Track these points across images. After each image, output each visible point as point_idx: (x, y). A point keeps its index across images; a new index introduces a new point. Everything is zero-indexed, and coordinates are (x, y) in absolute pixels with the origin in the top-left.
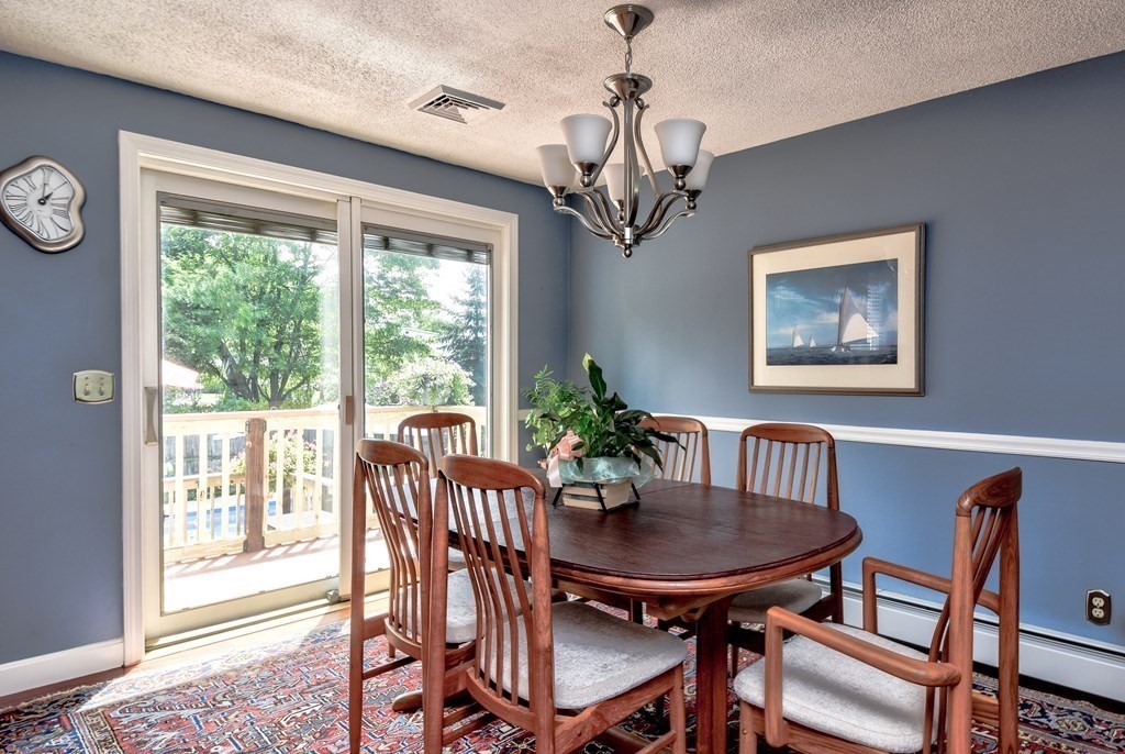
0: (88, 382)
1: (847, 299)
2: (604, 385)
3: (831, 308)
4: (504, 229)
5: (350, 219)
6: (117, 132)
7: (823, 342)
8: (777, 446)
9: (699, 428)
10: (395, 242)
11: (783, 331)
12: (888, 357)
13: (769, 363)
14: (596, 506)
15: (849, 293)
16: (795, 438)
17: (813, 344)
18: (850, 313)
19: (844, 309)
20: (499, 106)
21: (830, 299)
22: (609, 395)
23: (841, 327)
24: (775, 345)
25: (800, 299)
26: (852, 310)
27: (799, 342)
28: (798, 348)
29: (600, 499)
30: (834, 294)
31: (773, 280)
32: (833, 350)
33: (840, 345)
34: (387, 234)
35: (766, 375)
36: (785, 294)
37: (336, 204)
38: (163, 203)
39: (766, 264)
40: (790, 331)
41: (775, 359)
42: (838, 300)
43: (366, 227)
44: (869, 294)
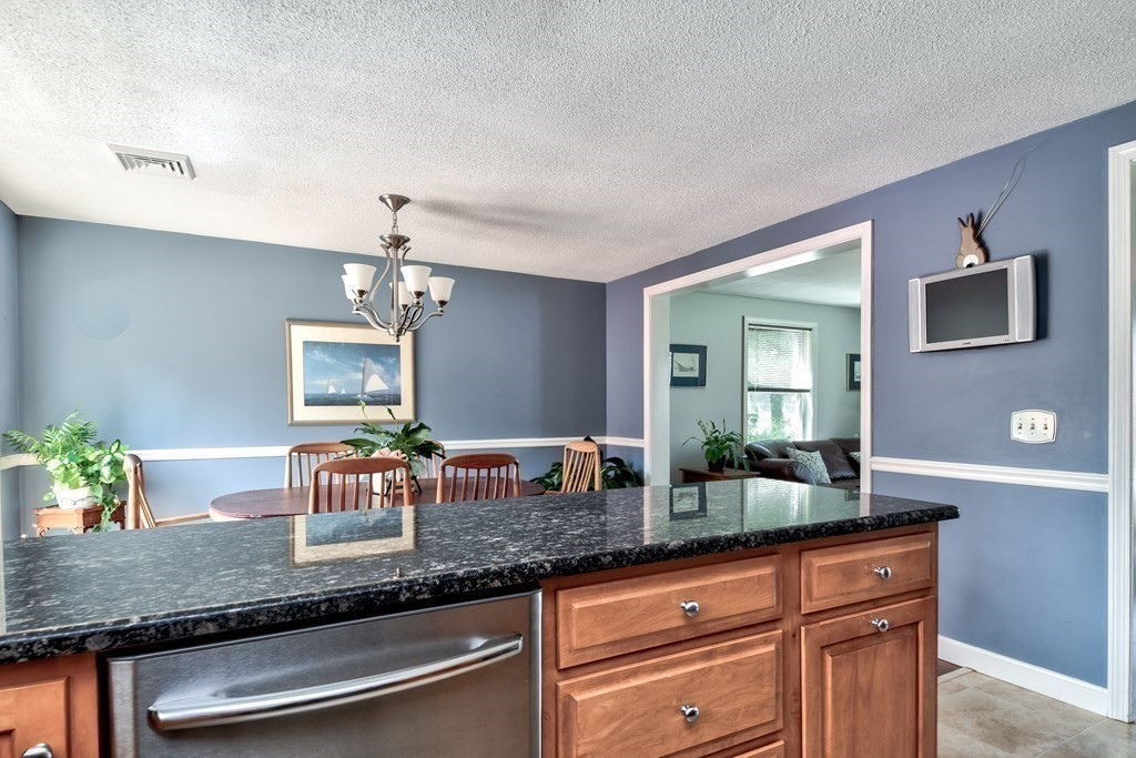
1: (368, 366)
3: (357, 369)
7: (351, 391)
11: (318, 382)
13: (306, 405)
15: (369, 361)
17: (343, 392)
18: (370, 374)
19: (366, 371)
21: (356, 364)
23: (364, 383)
24: (311, 392)
25: (331, 360)
26: (372, 372)
27: (332, 390)
28: (332, 394)
30: (358, 361)
31: (309, 346)
33: (363, 393)
35: (303, 413)
36: (318, 355)
39: (301, 334)
40: (325, 382)
41: (310, 402)
42: (362, 365)
44: (383, 363)
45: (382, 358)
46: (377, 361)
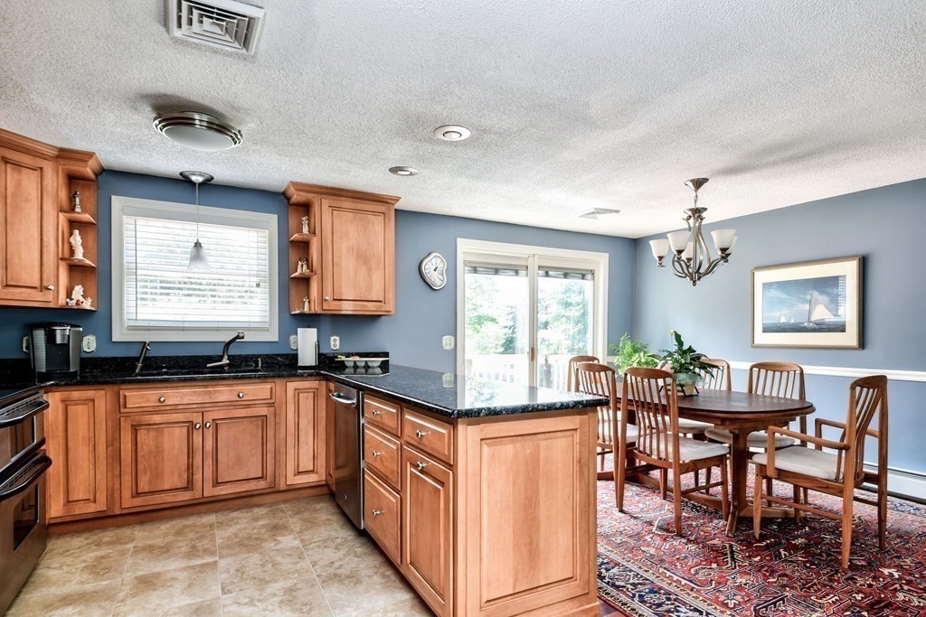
0: (447, 341)
1: (814, 298)
2: (682, 343)
3: (804, 301)
4: (600, 262)
5: (533, 265)
6: (456, 240)
7: (799, 320)
8: (770, 373)
9: (725, 364)
10: (551, 273)
11: (774, 314)
12: (841, 328)
14: (682, 394)
15: (815, 293)
16: (781, 369)
17: (792, 321)
18: (816, 305)
19: (813, 302)
20: (618, 212)
21: (803, 296)
22: (685, 347)
23: (810, 312)
24: (768, 321)
25: (784, 296)
26: (818, 303)
27: (783, 320)
29: (683, 391)
30: (806, 294)
31: (767, 286)
32: (806, 324)
33: (809, 322)
34: (547, 270)
35: (762, 338)
36: (774, 293)
37: (527, 258)
38: (466, 265)
39: (762, 277)
40: (778, 314)
42: (808, 297)
43: (539, 267)
44: (828, 294)
45: (827, 290)
46: (822, 292)
